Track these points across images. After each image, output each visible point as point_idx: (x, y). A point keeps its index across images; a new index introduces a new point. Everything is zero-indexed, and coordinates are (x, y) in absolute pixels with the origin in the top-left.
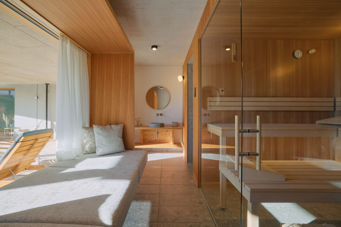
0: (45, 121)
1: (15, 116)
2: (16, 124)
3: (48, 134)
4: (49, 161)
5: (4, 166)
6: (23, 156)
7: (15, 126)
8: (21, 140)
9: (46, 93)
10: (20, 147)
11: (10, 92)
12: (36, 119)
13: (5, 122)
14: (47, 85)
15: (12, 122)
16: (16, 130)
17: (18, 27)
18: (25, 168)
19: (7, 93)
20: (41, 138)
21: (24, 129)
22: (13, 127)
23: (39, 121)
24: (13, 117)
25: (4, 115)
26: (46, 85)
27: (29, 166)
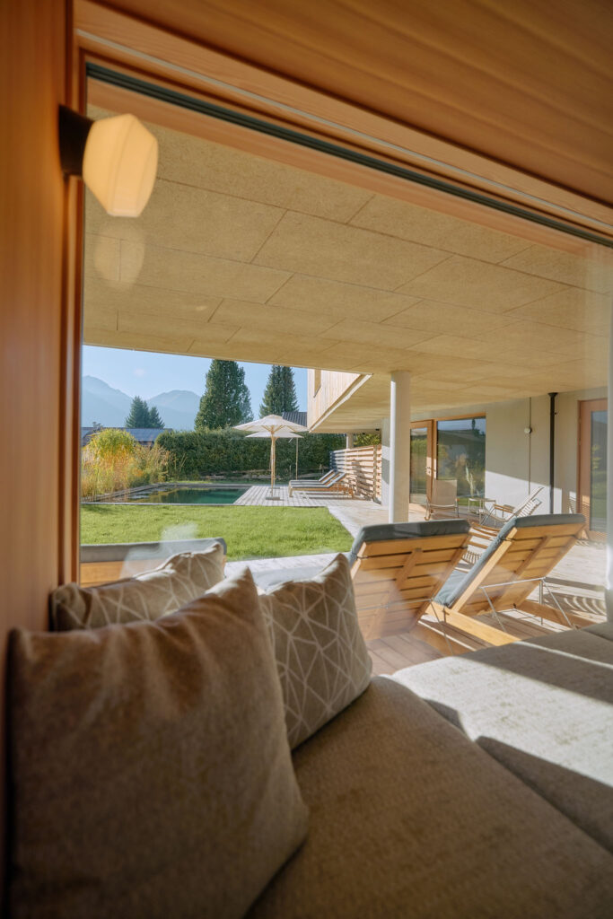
0: (548, 489)
1: (487, 473)
2: (489, 492)
3: (571, 530)
4: (566, 600)
5: (478, 588)
6: (512, 574)
7: (487, 496)
8: (511, 535)
9: (549, 416)
10: (509, 551)
11: (474, 423)
12: (527, 483)
13: (469, 485)
14: (553, 395)
15: (480, 486)
16: (488, 505)
17: (504, 264)
18: (512, 602)
19: (467, 425)
20: (554, 537)
21: (502, 505)
22: (482, 497)
23: (535, 487)
24: (483, 475)
25: (467, 469)
26: (550, 398)
27: (522, 601)
